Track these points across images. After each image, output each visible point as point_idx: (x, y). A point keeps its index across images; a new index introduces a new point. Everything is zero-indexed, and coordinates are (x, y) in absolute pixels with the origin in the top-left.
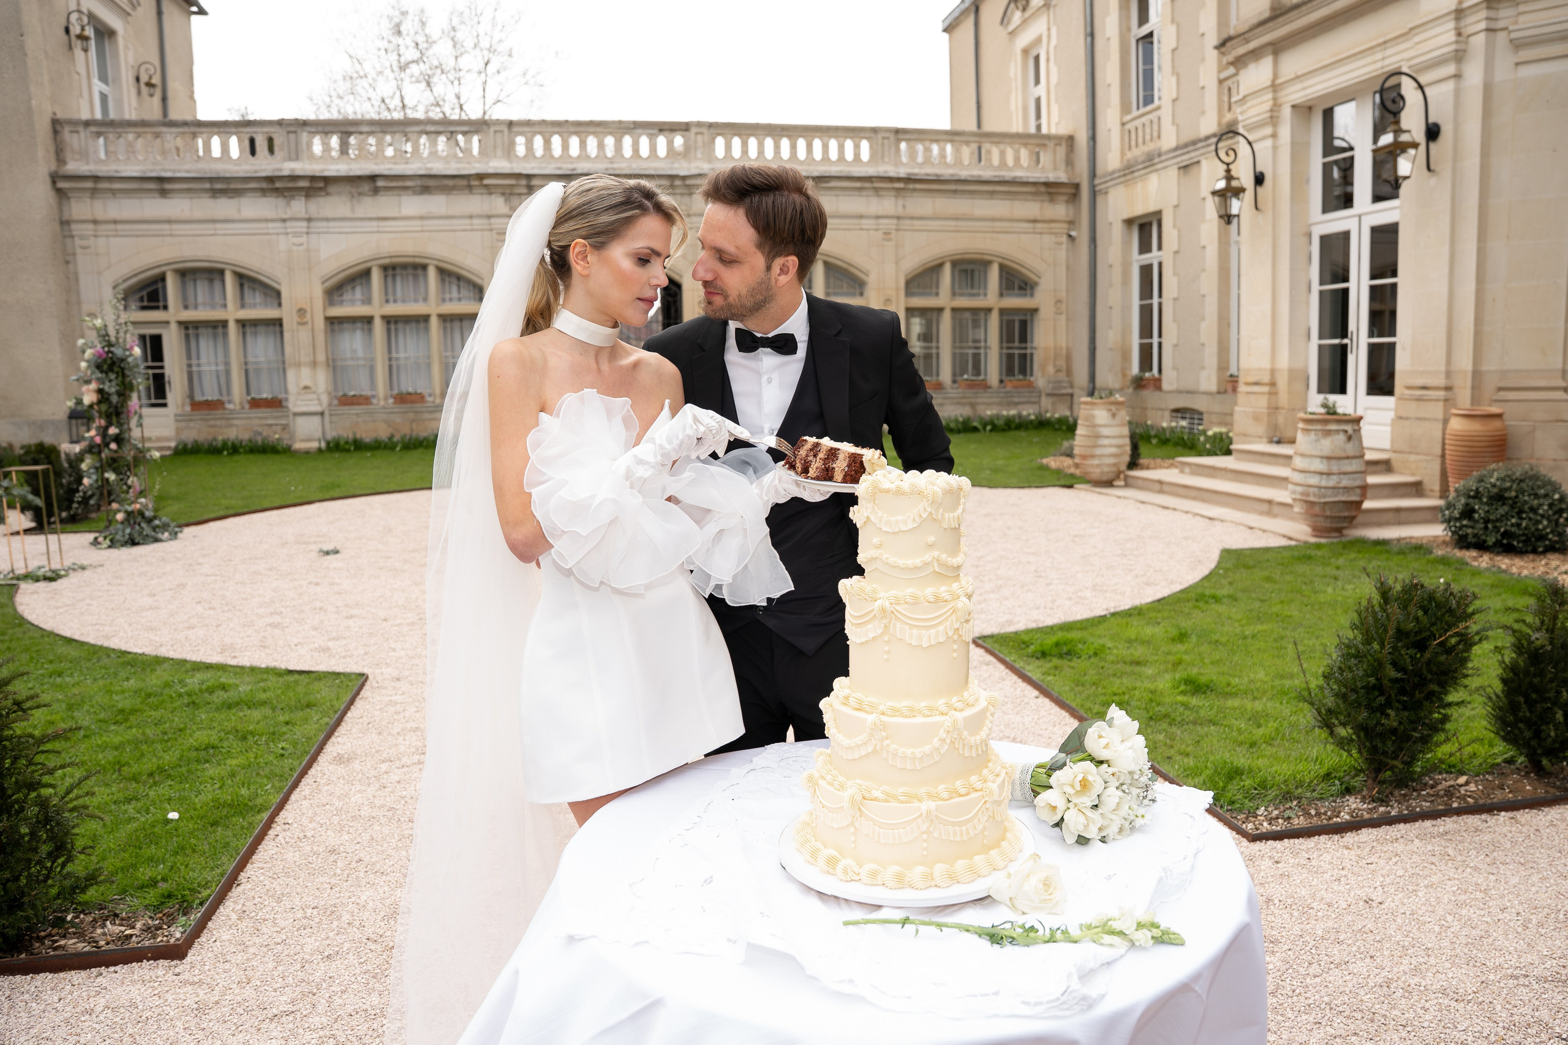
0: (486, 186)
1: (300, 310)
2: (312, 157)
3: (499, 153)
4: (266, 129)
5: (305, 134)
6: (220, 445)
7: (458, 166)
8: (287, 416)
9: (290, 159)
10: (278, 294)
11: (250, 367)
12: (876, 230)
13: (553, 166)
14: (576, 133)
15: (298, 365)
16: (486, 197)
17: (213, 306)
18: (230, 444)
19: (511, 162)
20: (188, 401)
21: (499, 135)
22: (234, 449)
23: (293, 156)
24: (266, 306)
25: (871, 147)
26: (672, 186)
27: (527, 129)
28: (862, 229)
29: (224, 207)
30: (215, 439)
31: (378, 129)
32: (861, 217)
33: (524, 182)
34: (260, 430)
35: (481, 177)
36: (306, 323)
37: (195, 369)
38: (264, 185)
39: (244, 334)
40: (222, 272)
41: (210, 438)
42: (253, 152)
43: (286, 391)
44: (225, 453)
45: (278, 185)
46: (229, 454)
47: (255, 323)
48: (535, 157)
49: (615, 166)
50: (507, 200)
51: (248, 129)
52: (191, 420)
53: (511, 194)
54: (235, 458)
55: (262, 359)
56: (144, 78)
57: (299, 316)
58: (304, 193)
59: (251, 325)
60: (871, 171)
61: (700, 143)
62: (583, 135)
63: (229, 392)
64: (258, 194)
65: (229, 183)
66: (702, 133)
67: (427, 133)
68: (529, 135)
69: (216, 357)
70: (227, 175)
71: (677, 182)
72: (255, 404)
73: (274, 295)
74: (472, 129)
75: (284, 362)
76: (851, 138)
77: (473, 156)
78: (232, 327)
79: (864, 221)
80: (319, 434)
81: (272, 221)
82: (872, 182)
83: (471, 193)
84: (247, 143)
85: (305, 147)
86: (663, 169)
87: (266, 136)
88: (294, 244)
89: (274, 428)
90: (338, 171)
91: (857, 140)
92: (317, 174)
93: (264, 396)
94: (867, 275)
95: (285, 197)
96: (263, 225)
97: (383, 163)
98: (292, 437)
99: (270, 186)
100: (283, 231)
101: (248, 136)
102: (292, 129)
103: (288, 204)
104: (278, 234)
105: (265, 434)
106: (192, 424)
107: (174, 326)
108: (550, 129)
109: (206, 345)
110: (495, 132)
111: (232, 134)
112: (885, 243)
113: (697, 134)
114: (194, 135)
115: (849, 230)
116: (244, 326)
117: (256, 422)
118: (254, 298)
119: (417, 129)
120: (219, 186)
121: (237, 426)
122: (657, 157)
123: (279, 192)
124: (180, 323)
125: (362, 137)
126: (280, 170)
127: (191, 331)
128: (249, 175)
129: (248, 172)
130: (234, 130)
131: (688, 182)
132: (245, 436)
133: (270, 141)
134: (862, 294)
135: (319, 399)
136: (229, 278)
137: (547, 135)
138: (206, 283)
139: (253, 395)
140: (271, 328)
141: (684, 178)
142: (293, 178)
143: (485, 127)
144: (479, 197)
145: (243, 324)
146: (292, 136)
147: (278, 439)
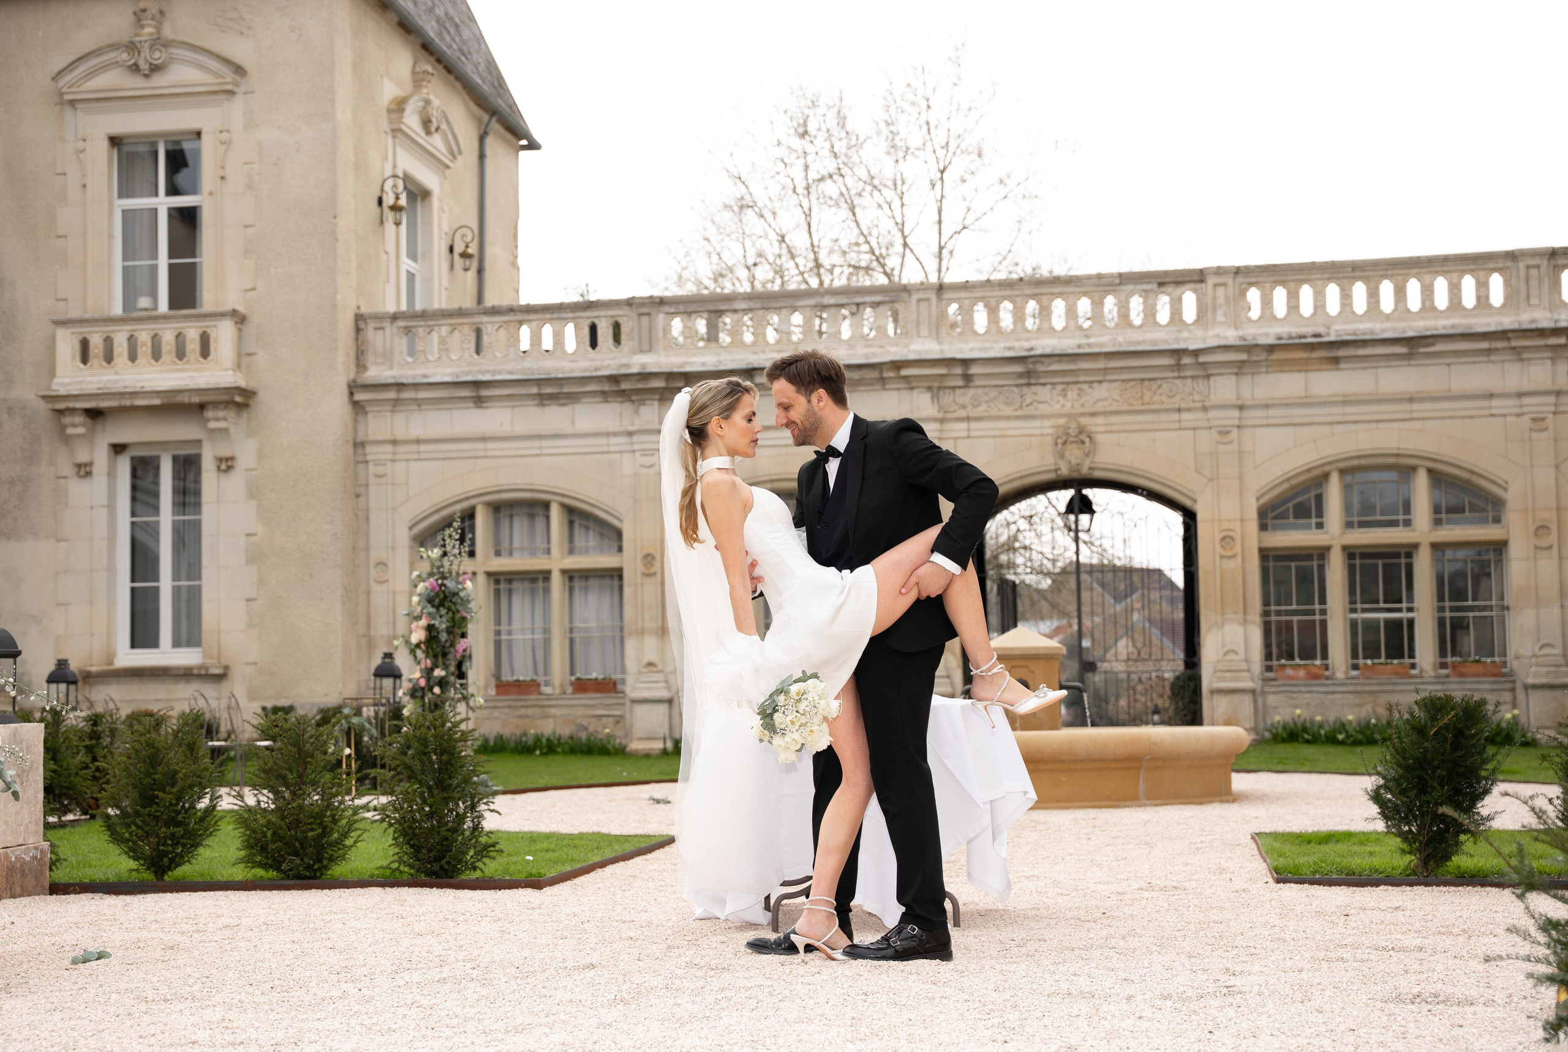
0: (905, 377)
1: (647, 556)
2: (672, 345)
3: (924, 331)
4: (611, 313)
5: (661, 316)
6: (531, 742)
7: (866, 351)
8: (623, 704)
9: (642, 351)
10: (619, 534)
11: (575, 635)
12: (1518, 415)
13: (1002, 345)
14: (1033, 296)
15: (642, 632)
16: (904, 393)
17: (533, 553)
18: (544, 740)
19: (939, 343)
20: (493, 682)
21: (926, 304)
22: (550, 747)
23: (645, 347)
24: (602, 551)
25: (1507, 284)
26: (1178, 367)
27: (963, 295)
28: (1492, 415)
29: (555, 417)
30: (525, 734)
31: (759, 305)
32: (1491, 396)
33: (958, 370)
34: (585, 723)
35: (897, 365)
36: (654, 574)
37: (504, 637)
38: (606, 387)
39: (571, 590)
40: (546, 505)
41: (518, 732)
42: (594, 344)
43: (623, 670)
44: (538, 752)
45: (624, 386)
46: (542, 754)
47: (586, 575)
48: (976, 333)
49: (1092, 340)
50: (935, 397)
51: (588, 313)
52: (495, 708)
53: (939, 388)
54: (550, 757)
55: (593, 624)
56: (459, 248)
57: (645, 565)
58: (657, 397)
59: (580, 577)
60: (1508, 322)
61: (1221, 299)
62: (1045, 298)
63: (547, 672)
64: (599, 399)
65: (562, 386)
66: (1224, 285)
67: (825, 307)
68: (967, 302)
69: (533, 623)
70: (560, 375)
71: (1186, 360)
72: (582, 686)
73: (612, 535)
74: (887, 299)
75: (622, 629)
76: (1471, 272)
77: (888, 336)
78: (556, 579)
79: (1495, 403)
80: (664, 730)
81: (615, 434)
82: (1509, 339)
83: (885, 389)
84: (586, 331)
85: (660, 334)
86: (1165, 341)
87: (611, 321)
88: (642, 466)
89: (604, 720)
90: (704, 364)
91: (1482, 274)
92: (676, 370)
93: (594, 675)
94: (1506, 490)
95: (633, 401)
96: (603, 441)
97: (763, 352)
98: (628, 734)
99: (614, 388)
100: (628, 448)
101: (589, 322)
102: (645, 310)
103: (637, 412)
104: (621, 452)
105: (591, 728)
106: (496, 714)
107: (481, 578)
108: (998, 293)
109: (520, 604)
110: (919, 300)
111: (567, 320)
112: (1535, 435)
113: (1216, 285)
114: (521, 323)
115: (1472, 417)
116: (571, 578)
117: (581, 711)
118: (587, 541)
119: (811, 302)
120: (549, 390)
121: (554, 717)
122: (1156, 323)
123: (624, 395)
124: (489, 574)
125: (736, 316)
126: (628, 366)
127: (503, 586)
128: (587, 374)
129: (586, 371)
130: (570, 315)
131: (1202, 359)
132: (565, 731)
133: (617, 327)
134: (1497, 520)
135: (666, 682)
136: (555, 512)
137: (993, 302)
138: (525, 520)
139: (578, 675)
140: (608, 581)
141: (1196, 353)
142: (645, 376)
143: (905, 295)
144: (895, 394)
145: (571, 576)
146: (645, 319)
147: (609, 736)
